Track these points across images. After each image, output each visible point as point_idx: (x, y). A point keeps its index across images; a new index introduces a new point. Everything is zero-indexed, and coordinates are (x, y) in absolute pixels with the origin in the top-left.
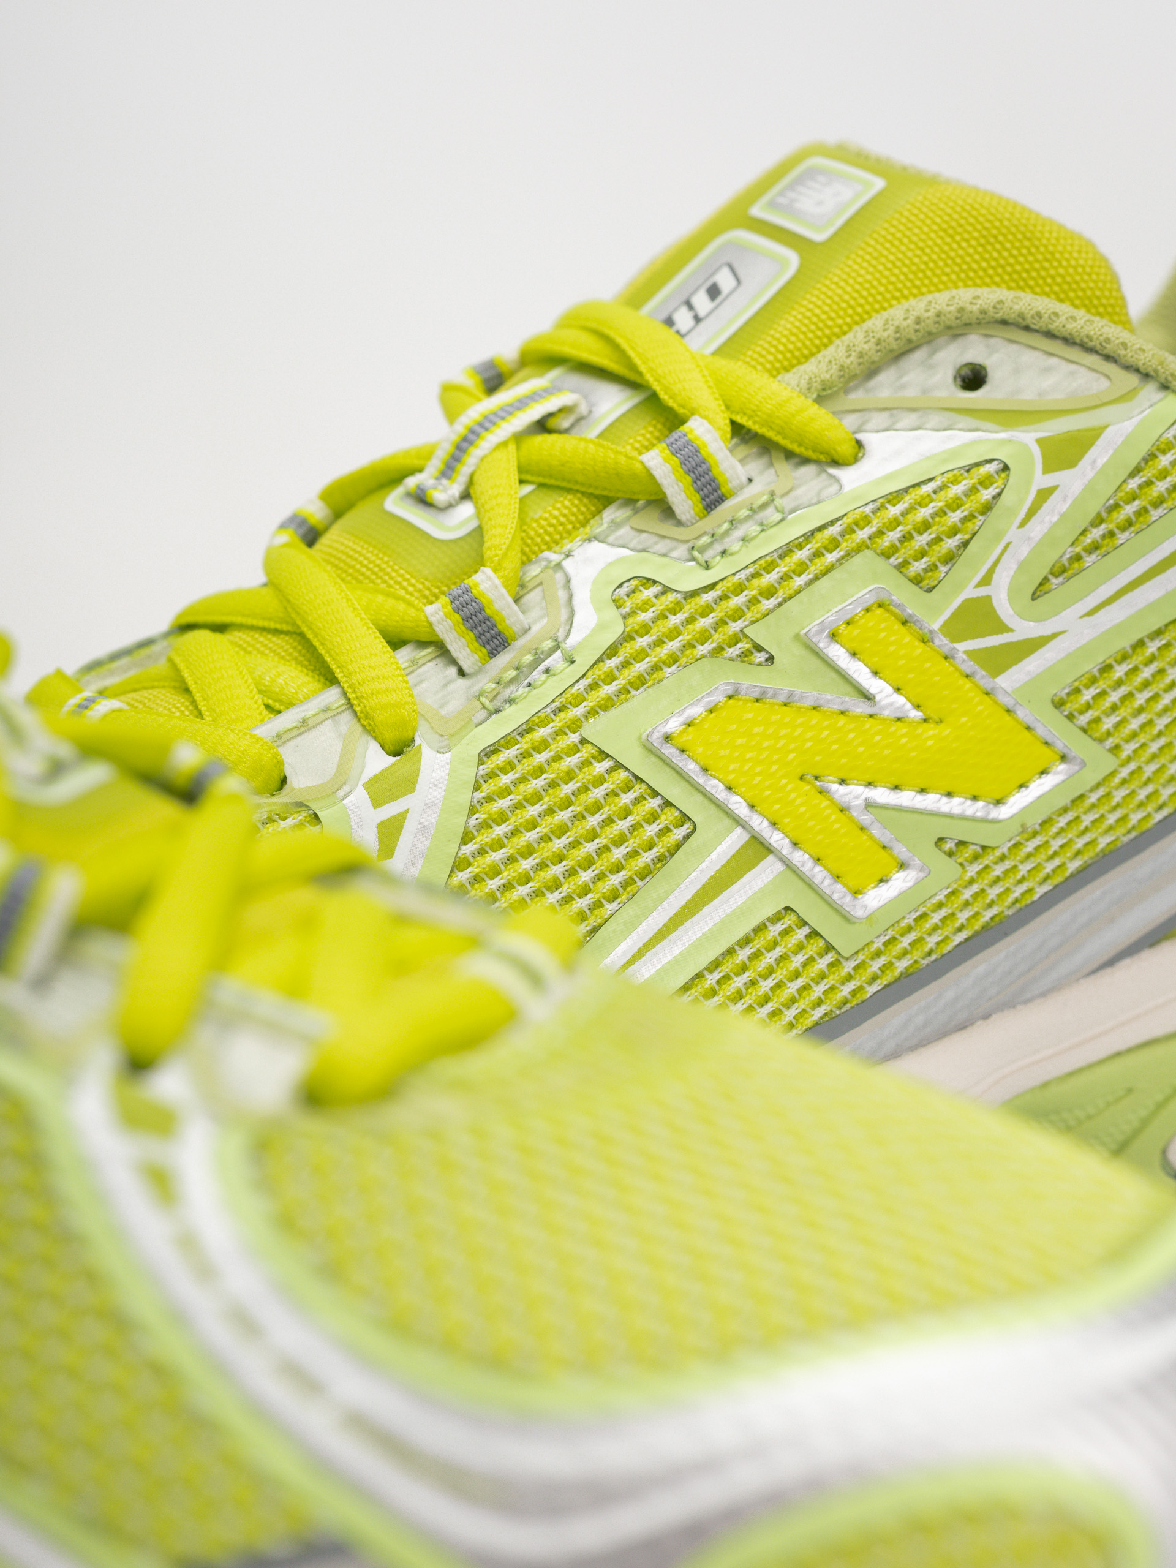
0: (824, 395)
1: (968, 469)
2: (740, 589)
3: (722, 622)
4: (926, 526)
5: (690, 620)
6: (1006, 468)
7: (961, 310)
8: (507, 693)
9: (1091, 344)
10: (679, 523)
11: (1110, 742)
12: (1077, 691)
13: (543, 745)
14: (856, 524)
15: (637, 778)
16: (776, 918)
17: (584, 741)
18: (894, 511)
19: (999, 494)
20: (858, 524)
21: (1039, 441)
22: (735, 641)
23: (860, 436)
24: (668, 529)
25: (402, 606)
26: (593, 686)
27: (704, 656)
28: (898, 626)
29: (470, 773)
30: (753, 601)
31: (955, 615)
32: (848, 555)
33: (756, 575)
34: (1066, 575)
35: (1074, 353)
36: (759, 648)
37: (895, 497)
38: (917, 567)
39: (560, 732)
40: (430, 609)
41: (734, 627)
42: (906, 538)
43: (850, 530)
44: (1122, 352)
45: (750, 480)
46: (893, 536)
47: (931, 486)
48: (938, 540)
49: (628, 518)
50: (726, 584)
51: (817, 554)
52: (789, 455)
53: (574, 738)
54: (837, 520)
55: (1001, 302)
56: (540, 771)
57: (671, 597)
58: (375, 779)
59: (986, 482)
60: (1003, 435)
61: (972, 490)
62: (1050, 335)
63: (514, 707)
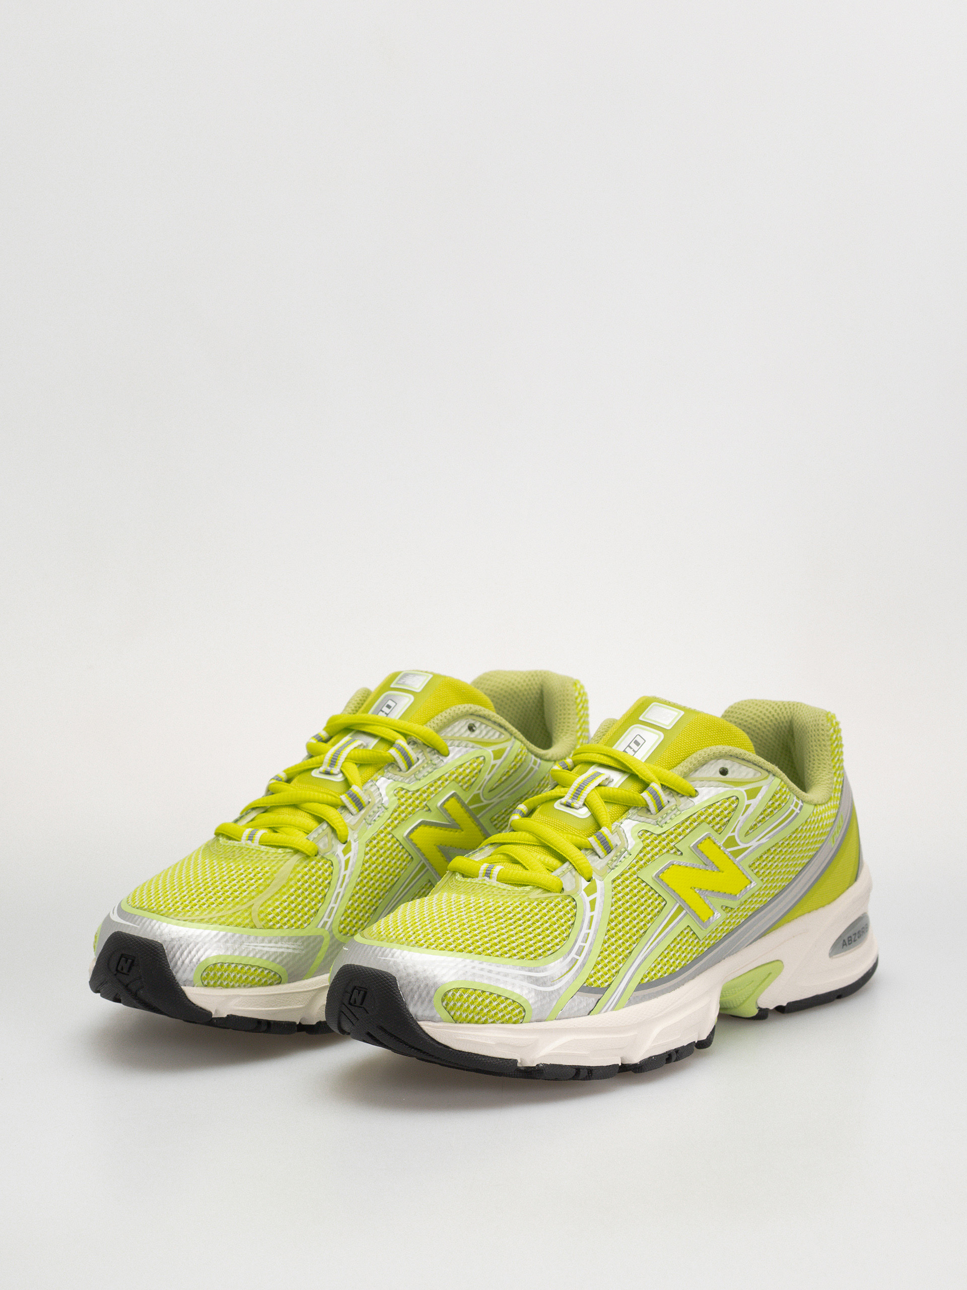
0: (685, 776)
1: (728, 799)
2: (672, 834)
3: (668, 843)
4: (718, 815)
5: (660, 843)
6: (737, 798)
7: (720, 752)
8: (615, 863)
9: (755, 763)
10: (651, 814)
11: (761, 878)
12: (754, 863)
13: (627, 879)
14: (700, 814)
15: (652, 888)
16: (685, 929)
17: (638, 877)
18: (710, 811)
19: (737, 806)
20: (701, 815)
21: (745, 791)
22: (672, 849)
23: (696, 789)
24: (648, 815)
25: (579, 838)
26: (637, 862)
27: (665, 853)
28: (713, 843)
29: (611, 886)
30: (676, 837)
31: (727, 841)
32: (699, 824)
33: (676, 829)
34: (753, 829)
35: (750, 765)
36: (679, 850)
37: (710, 806)
38: (717, 827)
39: (630, 876)
40: (590, 839)
41: (672, 844)
42: (714, 819)
43: (699, 817)
44: (763, 765)
45: (668, 802)
46: (710, 818)
47: (719, 803)
48: (722, 819)
49: (637, 812)
50: (668, 832)
51: (691, 824)
52: (678, 793)
53: (635, 876)
54: (695, 813)
55: (730, 750)
56: (627, 886)
57: (654, 836)
58: (585, 889)
59: (733, 803)
60: (735, 789)
61: (730, 805)
62: (744, 759)
63: (617, 868)
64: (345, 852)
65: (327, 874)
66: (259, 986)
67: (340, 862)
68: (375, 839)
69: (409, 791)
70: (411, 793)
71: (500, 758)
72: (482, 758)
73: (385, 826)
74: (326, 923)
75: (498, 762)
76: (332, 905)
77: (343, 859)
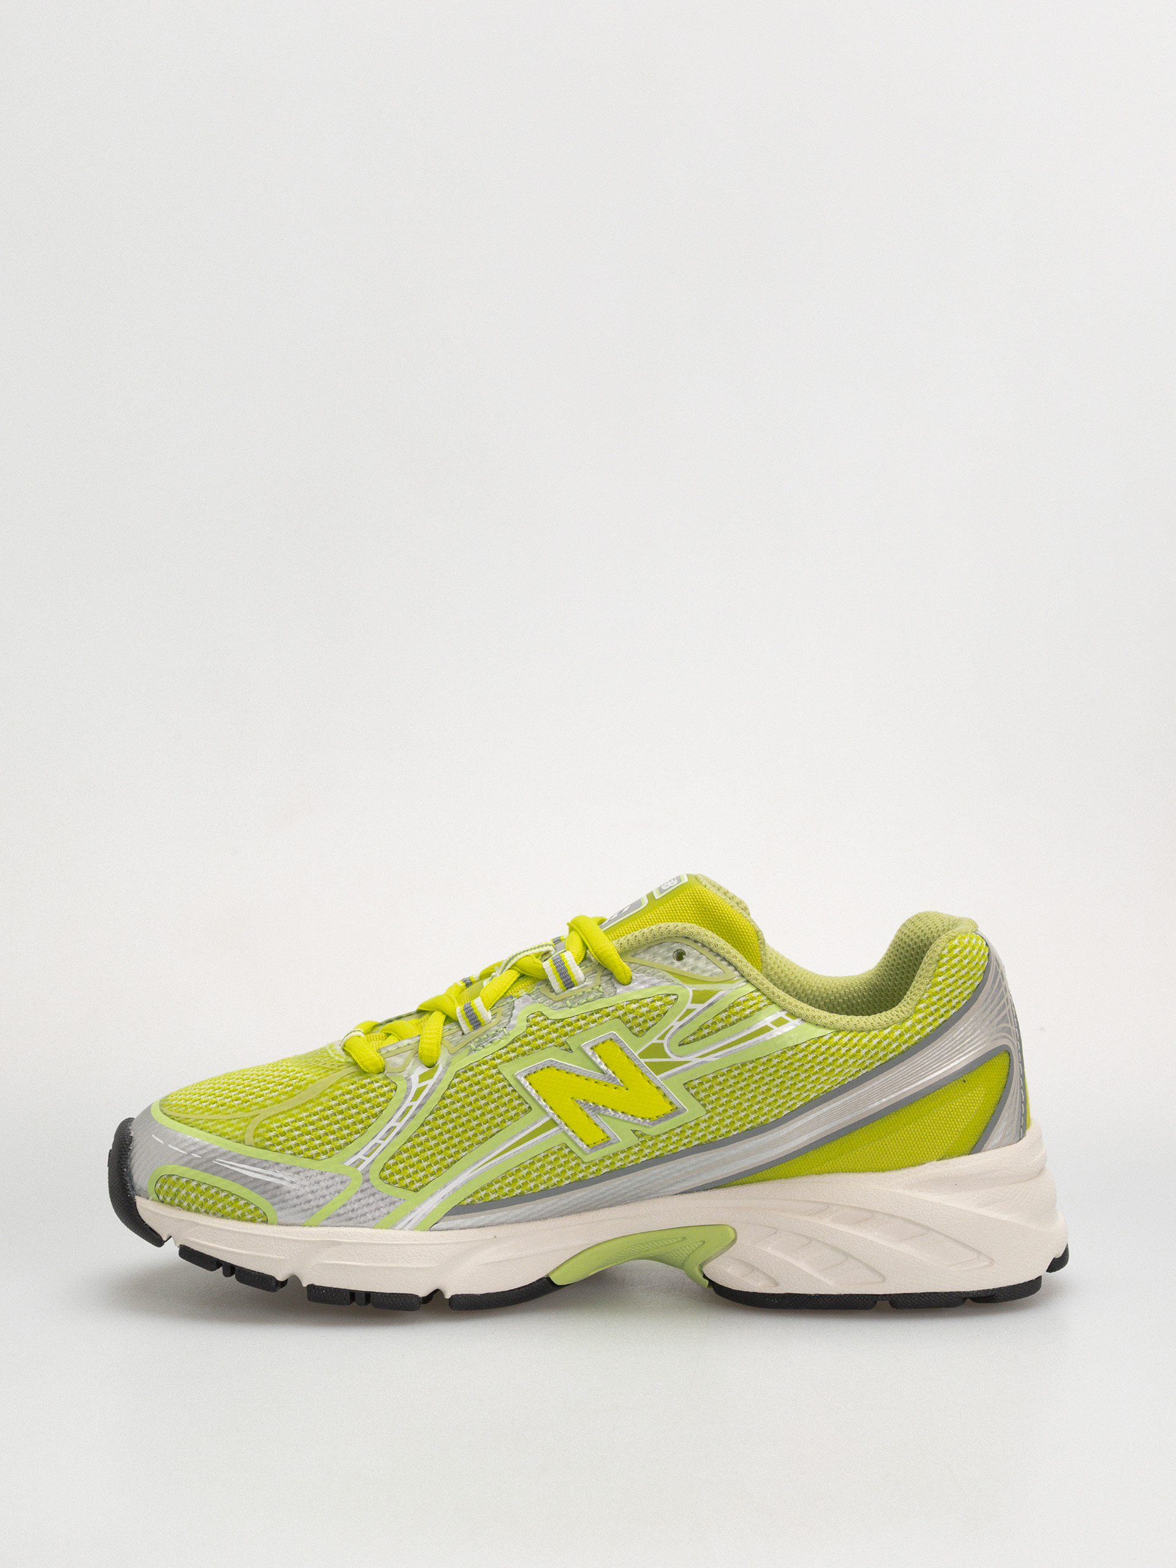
0: (623, 952)
1: (664, 996)
2: (570, 1024)
3: (559, 1036)
4: (643, 1015)
6: (677, 999)
10: (555, 992)
12: (693, 1081)
15: (514, 1090)
17: (499, 1072)
18: (634, 1006)
19: (672, 1008)
21: (693, 991)
22: (562, 1044)
23: (632, 974)
26: (507, 1052)
27: (549, 1048)
30: (573, 1031)
31: (648, 1048)
32: (611, 1019)
33: (577, 1020)
35: (716, 958)
36: (569, 1048)
37: (636, 1000)
38: (636, 1029)
41: (564, 1038)
42: (635, 1017)
45: (585, 981)
46: (631, 1016)
47: (651, 999)
59: (668, 1003)
60: (681, 986)
61: (663, 1004)
64: (423, 1078)
65: (382, 1099)
66: (234, 1219)
67: (409, 1088)
68: (472, 1069)
69: (548, 1019)
70: (549, 1021)
71: (703, 1002)
72: (675, 997)
73: (494, 1055)
74: (361, 1161)
75: (699, 1007)
76: (377, 1140)
77: (416, 1085)
